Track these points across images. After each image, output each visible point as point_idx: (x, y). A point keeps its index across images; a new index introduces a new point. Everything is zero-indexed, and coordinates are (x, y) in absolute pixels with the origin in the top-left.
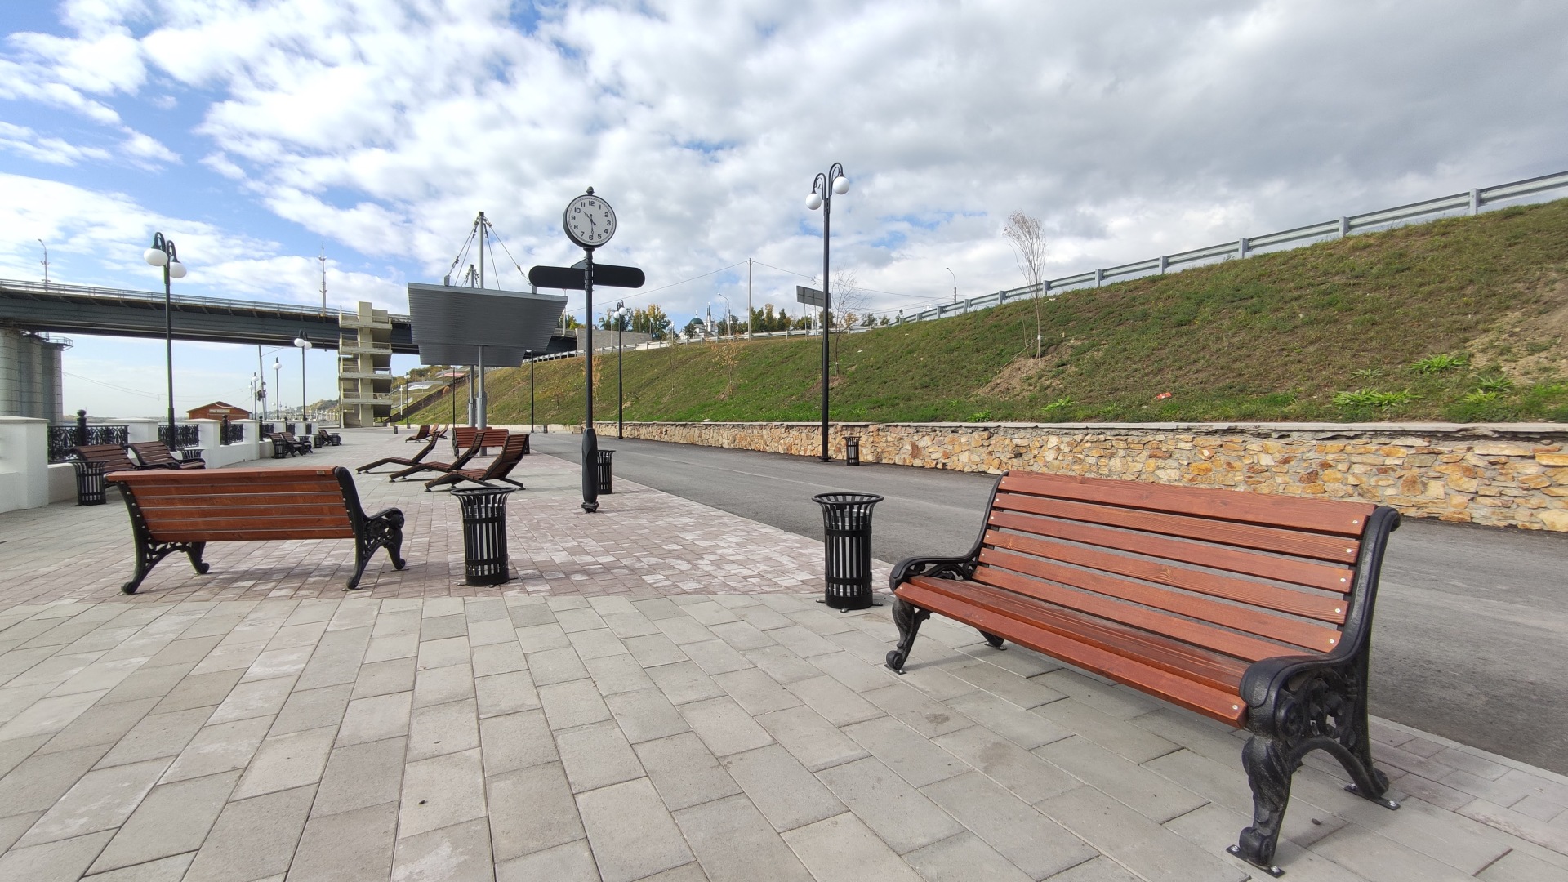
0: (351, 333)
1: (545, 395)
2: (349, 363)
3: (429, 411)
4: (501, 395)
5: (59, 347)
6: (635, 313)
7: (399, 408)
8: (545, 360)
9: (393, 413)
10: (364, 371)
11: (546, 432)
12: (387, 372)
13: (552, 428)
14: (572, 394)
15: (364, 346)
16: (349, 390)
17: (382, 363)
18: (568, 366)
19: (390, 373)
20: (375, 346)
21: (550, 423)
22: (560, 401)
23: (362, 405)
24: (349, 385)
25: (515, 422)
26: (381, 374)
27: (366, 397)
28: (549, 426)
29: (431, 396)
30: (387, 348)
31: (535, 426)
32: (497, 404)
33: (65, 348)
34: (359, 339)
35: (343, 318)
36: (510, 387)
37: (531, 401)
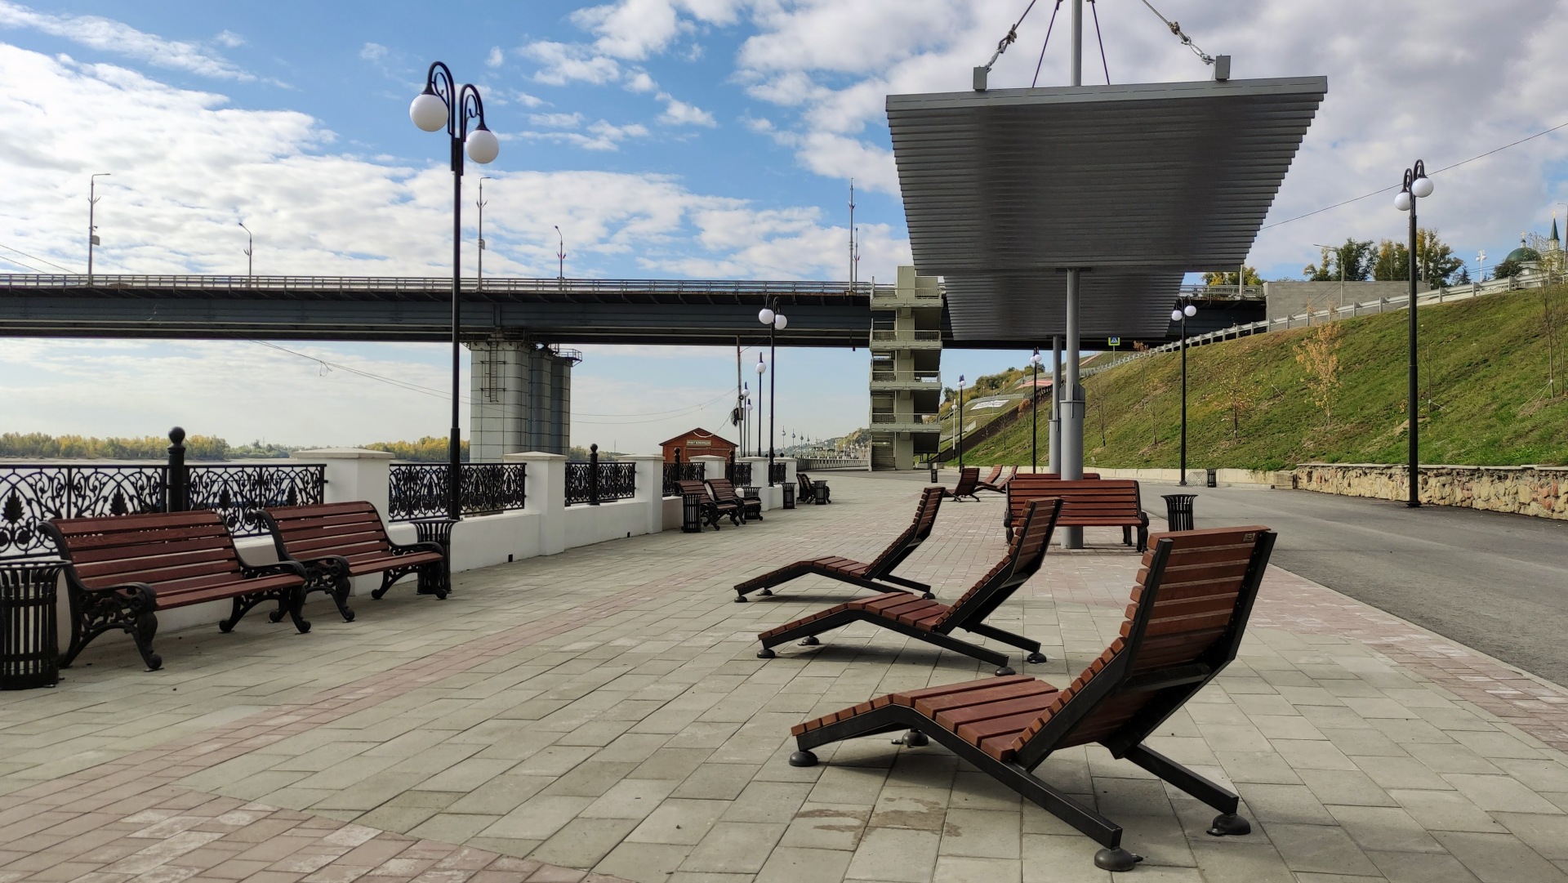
0: (887, 318)
1: (1207, 410)
2: (880, 368)
3: (996, 444)
4: (1118, 412)
5: (569, 361)
6: (1381, 250)
7: (949, 440)
8: (1206, 342)
9: (942, 448)
10: (904, 380)
11: (1212, 484)
12: (934, 380)
13: (1224, 475)
14: (1265, 406)
15: (904, 338)
16: (881, 410)
17: (927, 363)
18: (1254, 351)
19: (939, 380)
20: (918, 337)
21: (1220, 467)
22: (1240, 420)
23: (898, 433)
24: (882, 404)
25: (1147, 463)
26: (927, 382)
27: (904, 422)
28: (1218, 472)
29: (1001, 418)
30: (934, 338)
31: (1187, 472)
32: (1112, 428)
33: (575, 363)
34: (896, 328)
35: (875, 295)
36: (1140, 398)
37: (1179, 422)
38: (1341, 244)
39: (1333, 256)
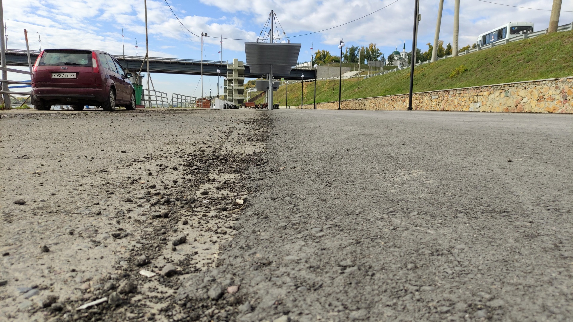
0: (231, 71)
5: (141, 76)
7: (246, 100)
9: (244, 102)
10: (235, 86)
15: (235, 76)
16: (230, 93)
17: (241, 82)
19: (243, 87)
20: (239, 76)
23: (234, 99)
26: (240, 87)
28: (291, 107)
30: (243, 76)
34: (233, 74)
35: (229, 65)
38: (351, 47)
39: (348, 50)
